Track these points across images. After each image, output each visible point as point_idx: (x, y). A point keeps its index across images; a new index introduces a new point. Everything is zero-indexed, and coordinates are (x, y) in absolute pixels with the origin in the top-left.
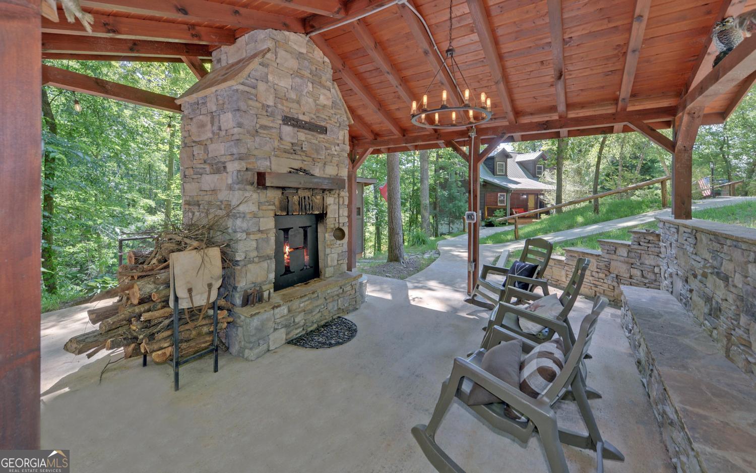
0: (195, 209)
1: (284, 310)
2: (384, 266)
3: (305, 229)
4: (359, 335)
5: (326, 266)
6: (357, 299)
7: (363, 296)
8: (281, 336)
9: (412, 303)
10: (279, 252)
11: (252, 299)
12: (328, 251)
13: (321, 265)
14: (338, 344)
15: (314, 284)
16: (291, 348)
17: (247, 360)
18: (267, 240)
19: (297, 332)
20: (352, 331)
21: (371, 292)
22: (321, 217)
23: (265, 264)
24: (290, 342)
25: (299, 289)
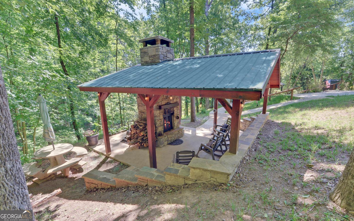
0: (143, 114)
1: (167, 137)
2: (190, 123)
3: (169, 117)
4: (184, 142)
5: (174, 126)
6: (182, 135)
7: (184, 133)
8: (166, 143)
9: (197, 135)
10: (164, 124)
11: (160, 135)
12: (175, 122)
13: (173, 126)
14: (179, 144)
15: (172, 131)
16: (169, 145)
17: (160, 147)
18: (161, 121)
19: (169, 142)
20: (182, 142)
21: (186, 132)
22: (173, 114)
23: (161, 127)
24: (168, 144)
25: (169, 132)
